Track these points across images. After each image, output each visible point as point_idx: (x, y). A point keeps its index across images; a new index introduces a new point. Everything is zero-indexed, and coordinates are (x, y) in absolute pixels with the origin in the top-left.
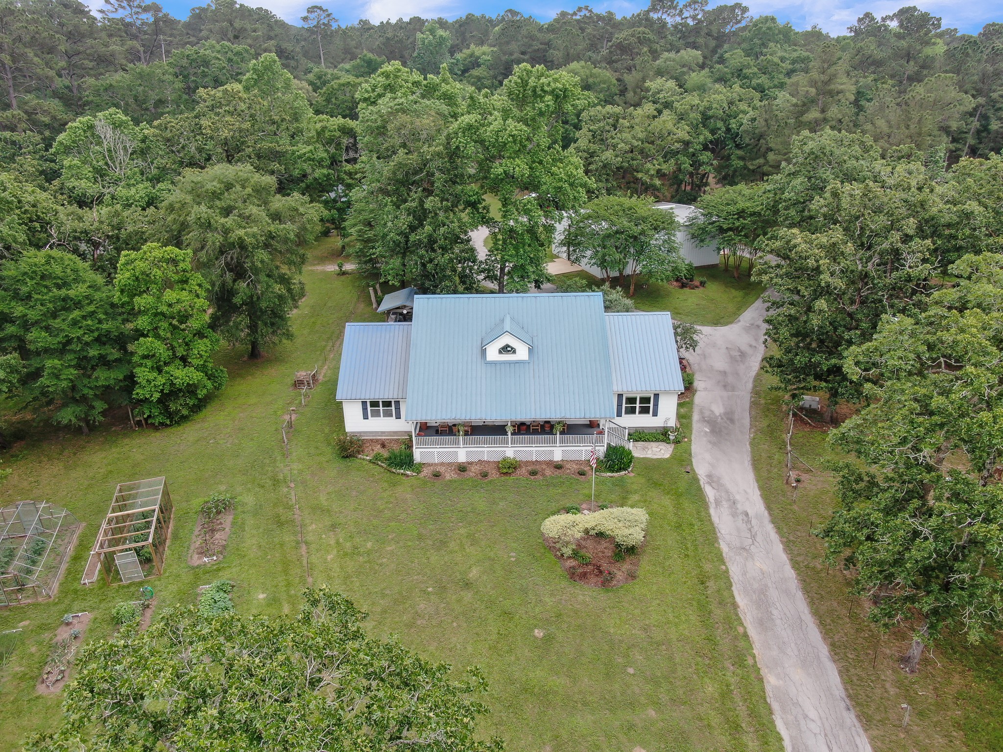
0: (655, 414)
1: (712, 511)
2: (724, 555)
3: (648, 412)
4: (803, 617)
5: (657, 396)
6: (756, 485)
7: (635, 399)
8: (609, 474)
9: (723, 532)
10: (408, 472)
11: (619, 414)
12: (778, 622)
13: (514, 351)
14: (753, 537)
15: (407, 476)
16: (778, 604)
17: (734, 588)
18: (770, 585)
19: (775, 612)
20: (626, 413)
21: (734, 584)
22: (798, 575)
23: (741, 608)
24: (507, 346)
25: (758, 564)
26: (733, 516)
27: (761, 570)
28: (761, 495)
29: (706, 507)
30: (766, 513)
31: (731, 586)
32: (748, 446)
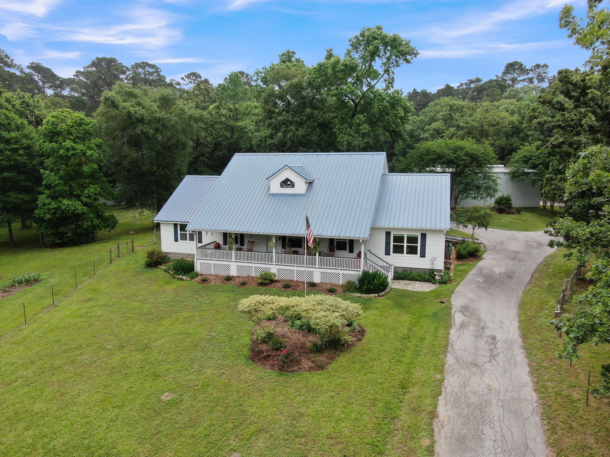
0: (423, 255)
1: (453, 331)
2: (446, 366)
3: (416, 253)
4: (531, 445)
5: (424, 236)
6: (517, 319)
7: (403, 238)
8: (359, 295)
9: (456, 348)
10: (184, 277)
11: (387, 253)
12: (488, 444)
13: (292, 185)
14: (493, 357)
15: (182, 280)
16: (497, 424)
17: (441, 398)
18: (494, 401)
19: (488, 431)
20: (394, 252)
21: (444, 394)
22: (541, 398)
23: (441, 419)
24: (287, 180)
25: (487, 380)
26: (476, 337)
27: (489, 386)
28: (519, 327)
29: (449, 326)
30: (520, 340)
31: (440, 394)
32: (520, 293)
